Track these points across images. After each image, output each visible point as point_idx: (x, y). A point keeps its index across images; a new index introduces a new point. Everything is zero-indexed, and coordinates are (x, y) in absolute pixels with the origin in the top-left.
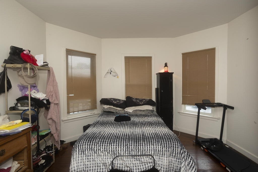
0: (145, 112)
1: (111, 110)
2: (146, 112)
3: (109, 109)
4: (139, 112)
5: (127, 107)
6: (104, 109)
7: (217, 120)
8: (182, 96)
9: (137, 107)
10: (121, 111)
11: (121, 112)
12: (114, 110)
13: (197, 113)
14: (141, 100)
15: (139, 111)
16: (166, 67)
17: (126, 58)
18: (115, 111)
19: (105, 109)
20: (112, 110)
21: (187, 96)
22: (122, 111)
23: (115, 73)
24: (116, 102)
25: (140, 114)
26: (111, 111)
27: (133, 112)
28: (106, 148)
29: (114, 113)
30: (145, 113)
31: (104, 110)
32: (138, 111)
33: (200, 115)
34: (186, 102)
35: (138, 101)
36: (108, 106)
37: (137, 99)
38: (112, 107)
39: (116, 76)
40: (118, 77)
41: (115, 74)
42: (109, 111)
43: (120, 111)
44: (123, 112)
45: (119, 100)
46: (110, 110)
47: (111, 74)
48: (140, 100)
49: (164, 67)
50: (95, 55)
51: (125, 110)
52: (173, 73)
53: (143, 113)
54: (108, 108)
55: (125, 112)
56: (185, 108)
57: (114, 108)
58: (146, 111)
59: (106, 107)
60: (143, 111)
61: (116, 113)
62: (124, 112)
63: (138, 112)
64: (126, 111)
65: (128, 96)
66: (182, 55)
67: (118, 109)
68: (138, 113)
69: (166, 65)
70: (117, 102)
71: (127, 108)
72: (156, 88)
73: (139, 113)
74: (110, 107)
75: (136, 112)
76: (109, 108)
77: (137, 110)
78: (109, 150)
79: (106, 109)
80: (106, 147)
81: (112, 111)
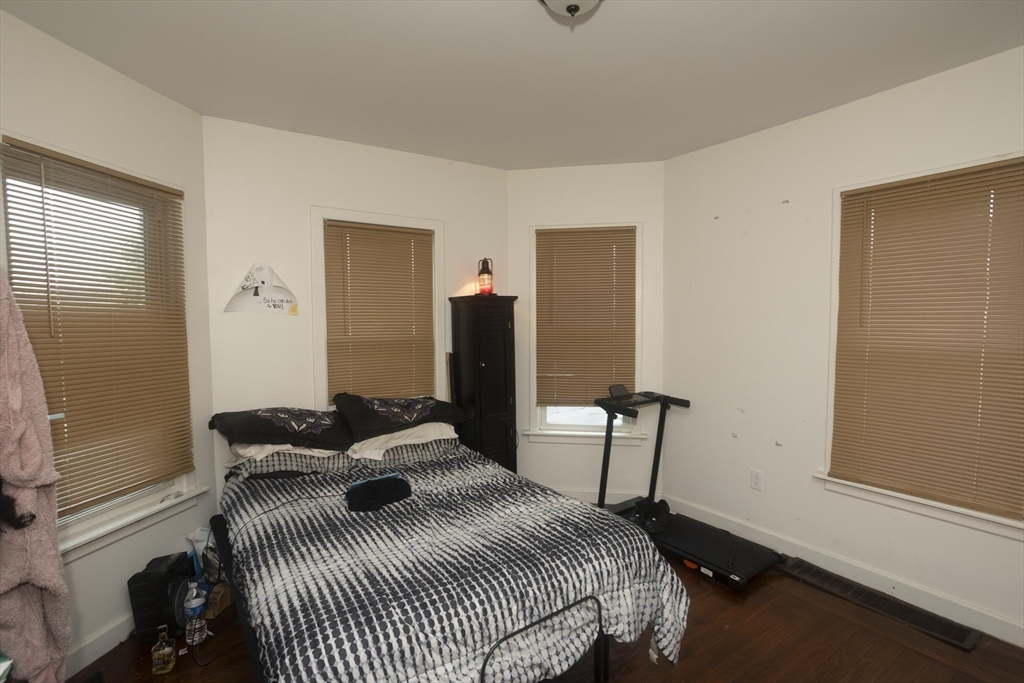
0: (431, 449)
1: (288, 463)
2: (437, 451)
3: (276, 463)
4: (410, 454)
5: (358, 441)
6: (253, 465)
7: (638, 442)
8: (538, 377)
9: (397, 434)
10: (331, 462)
11: (331, 466)
12: (300, 464)
13: (605, 429)
14: (409, 406)
15: (409, 450)
16: (486, 276)
17: (329, 225)
18: (304, 465)
19: (259, 464)
20: (294, 463)
21: (553, 377)
22: (336, 461)
23: (283, 289)
24: (304, 425)
25: (417, 460)
26: (289, 469)
27: (387, 458)
28: (447, 629)
29: (302, 474)
30: (432, 453)
31: (253, 470)
32: (405, 451)
33: (613, 434)
34: (549, 396)
35: (396, 410)
36: (270, 449)
37: (384, 402)
38: (287, 448)
39: (284, 304)
40: (294, 310)
41: (277, 297)
42: (280, 471)
43: (326, 461)
44: (341, 465)
45: (312, 414)
46: (283, 463)
47: (256, 294)
48: (403, 406)
49: (479, 275)
50: (180, 195)
51: (349, 452)
52: (516, 298)
53: (427, 457)
54: (270, 459)
55: (353, 464)
56: (544, 416)
57: (299, 451)
58: (435, 447)
59: (258, 453)
60: (421, 447)
61: (313, 473)
62: (346, 465)
63: (405, 455)
64: (356, 457)
65: (341, 391)
66: (534, 236)
67: (317, 453)
68: (406, 460)
69: (485, 268)
70: (310, 426)
71: (356, 446)
72: (450, 354)
73: (411, 458)
74: (278, 453)
75: (397, 457)
76: (276, 458)
77: (401, 447)
78: (463, 632)
79: (265, 464)
80: (446, 623)
81: (295, 469)
